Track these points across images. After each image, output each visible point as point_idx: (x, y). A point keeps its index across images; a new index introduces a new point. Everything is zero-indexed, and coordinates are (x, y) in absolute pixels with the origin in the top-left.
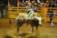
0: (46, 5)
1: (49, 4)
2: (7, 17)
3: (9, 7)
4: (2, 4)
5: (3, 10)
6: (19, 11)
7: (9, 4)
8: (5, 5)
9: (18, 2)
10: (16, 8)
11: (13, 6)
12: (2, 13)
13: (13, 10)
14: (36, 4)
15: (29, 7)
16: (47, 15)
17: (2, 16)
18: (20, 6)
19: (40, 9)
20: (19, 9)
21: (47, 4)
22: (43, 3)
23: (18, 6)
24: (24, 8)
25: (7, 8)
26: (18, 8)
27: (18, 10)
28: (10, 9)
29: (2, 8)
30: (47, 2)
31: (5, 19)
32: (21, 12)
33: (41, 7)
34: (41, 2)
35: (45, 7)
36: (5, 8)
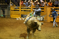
0: (49, 5)
1: (52, 3)
2: (9, 17)
3: (11, 6)
4: (4, 3)
5: (5, 10)
6: (22, 11)
7: (11, 3)
8: (6, 4)
9: (20, 1)
10: (18, 7)
11: (15, 5)
12: (4, 13)
13: (15, 9)
14: (39, 3)
15: (32, 6)
16: (50, 15)
17: (4, 15)
18: (22, 6)
19: (43, 9)
20: (22, 8)
21: (50, 3)
22: (46, 3)
23: (20, 6)
24: (26, 8)
25: (9, 8)
26: (20, 7)
27: (20, 9)
28: (12, 8)
29: (4, 8)
30: (50, 1)
31: (7, 19)
32: (23, 11)
33: (44, 7)
34: (44, 2)
35: (48, 7)
36: (7, 8)
